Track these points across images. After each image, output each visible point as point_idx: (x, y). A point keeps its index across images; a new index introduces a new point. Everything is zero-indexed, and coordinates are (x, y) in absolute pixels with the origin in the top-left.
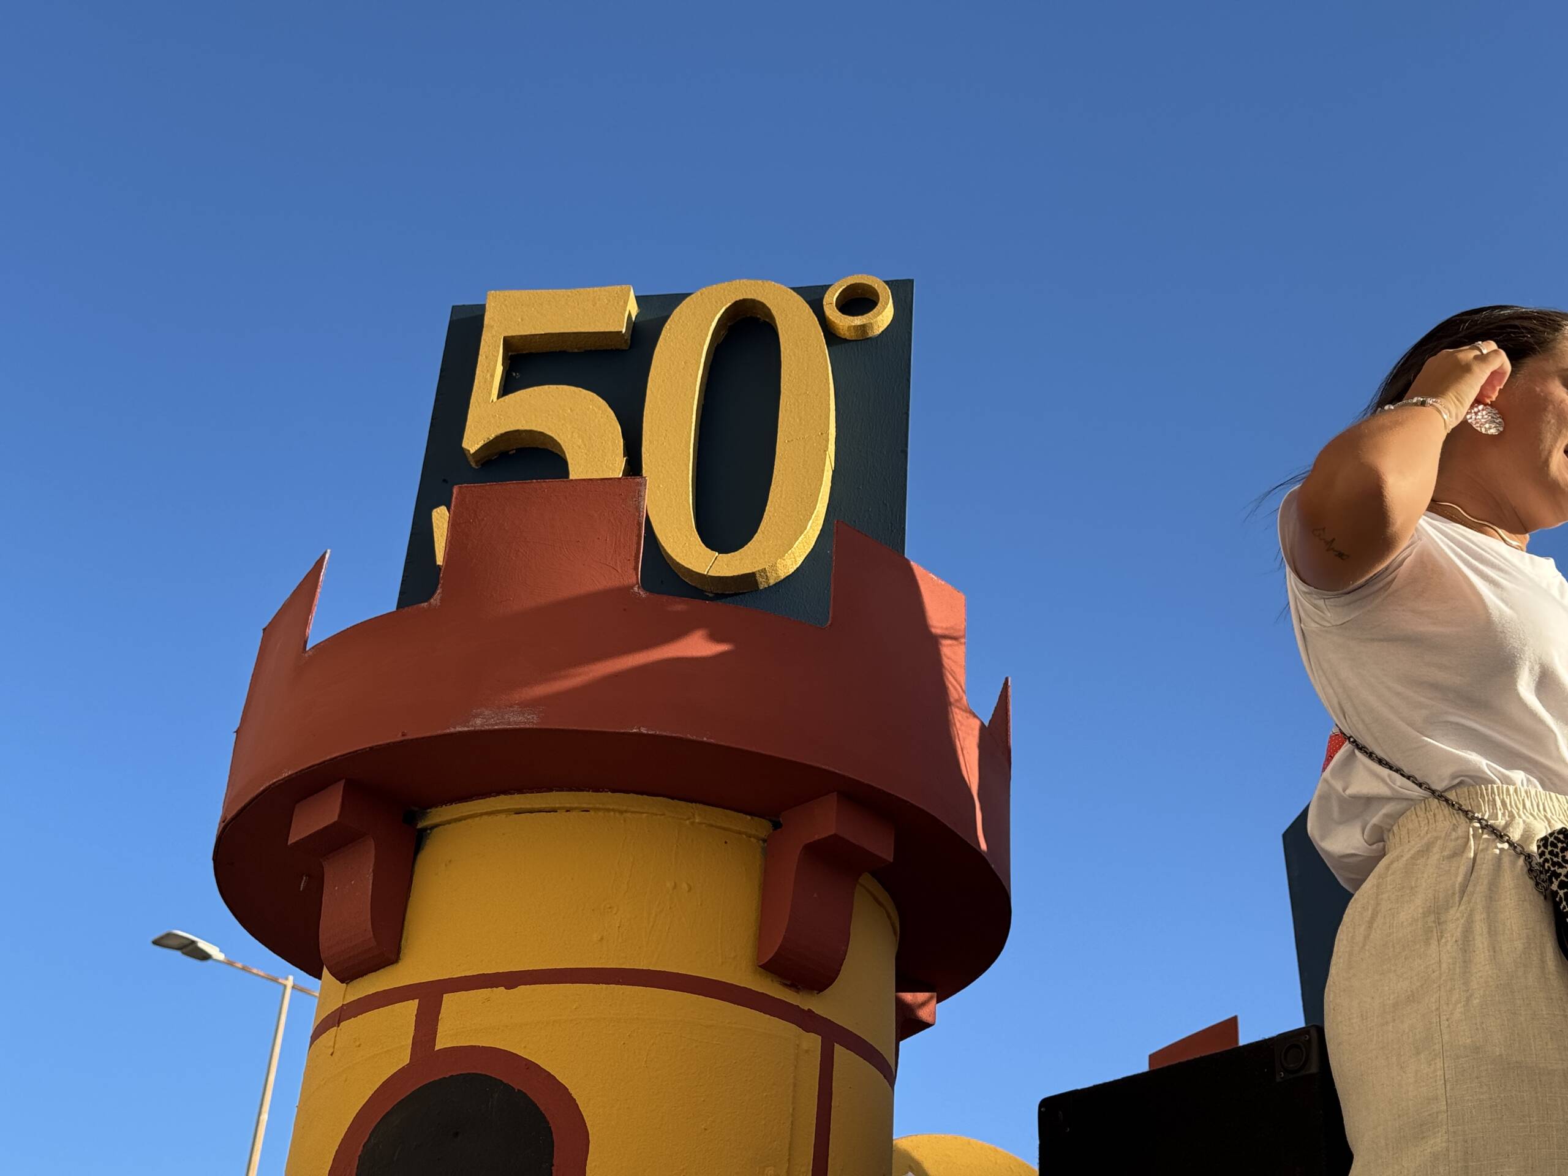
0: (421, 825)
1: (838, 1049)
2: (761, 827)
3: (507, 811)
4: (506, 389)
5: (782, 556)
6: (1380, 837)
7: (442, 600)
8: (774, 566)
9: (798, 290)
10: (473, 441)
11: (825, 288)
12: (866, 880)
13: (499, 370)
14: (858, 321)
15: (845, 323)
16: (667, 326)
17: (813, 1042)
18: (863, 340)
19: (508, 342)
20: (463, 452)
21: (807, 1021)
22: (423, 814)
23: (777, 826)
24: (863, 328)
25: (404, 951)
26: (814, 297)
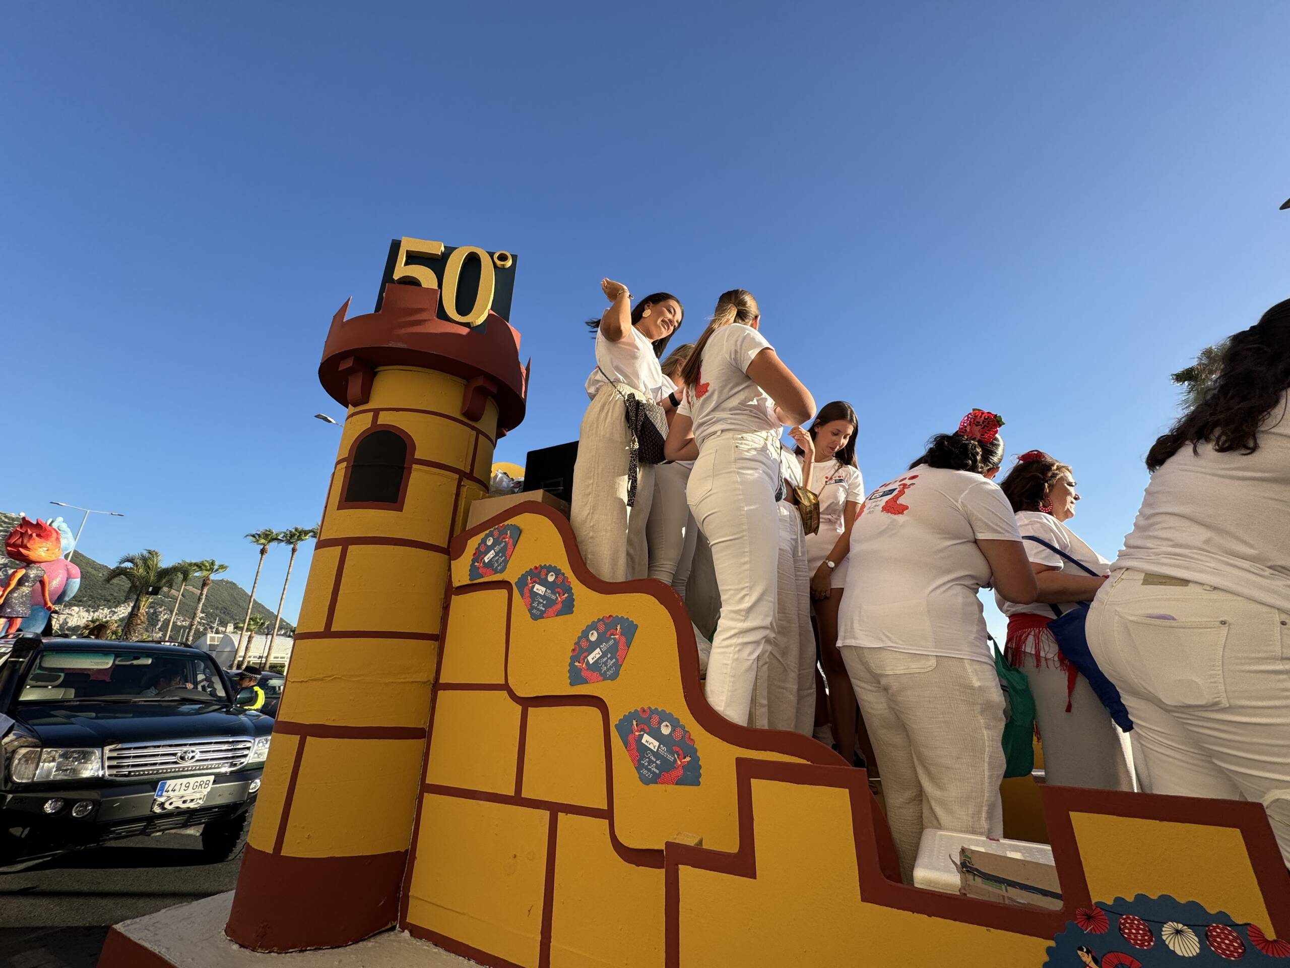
0: (376, 370)
1: (480, 435)
2: (465, 382)
3: (398, 369)
4: (406, 264)
5: (477, 319)
6: (597, 390)
7: (382, 312)
8: (475, 322)
9: (488, 252)
10: (396, 276)
11: (494, 253)
12: (490, 397)
13: (404, 259)
14: (502, 263)
15: (499, 263)
16: (452, 255)
17: (474, 433)
18: (503, 268)
19: (407, 252)
20: (393, 279)
21: (473, 428)
22: (376, 368)
23: (468, 382)
24: (503, 265)
25: (370, 400)
26: (491, 255)
